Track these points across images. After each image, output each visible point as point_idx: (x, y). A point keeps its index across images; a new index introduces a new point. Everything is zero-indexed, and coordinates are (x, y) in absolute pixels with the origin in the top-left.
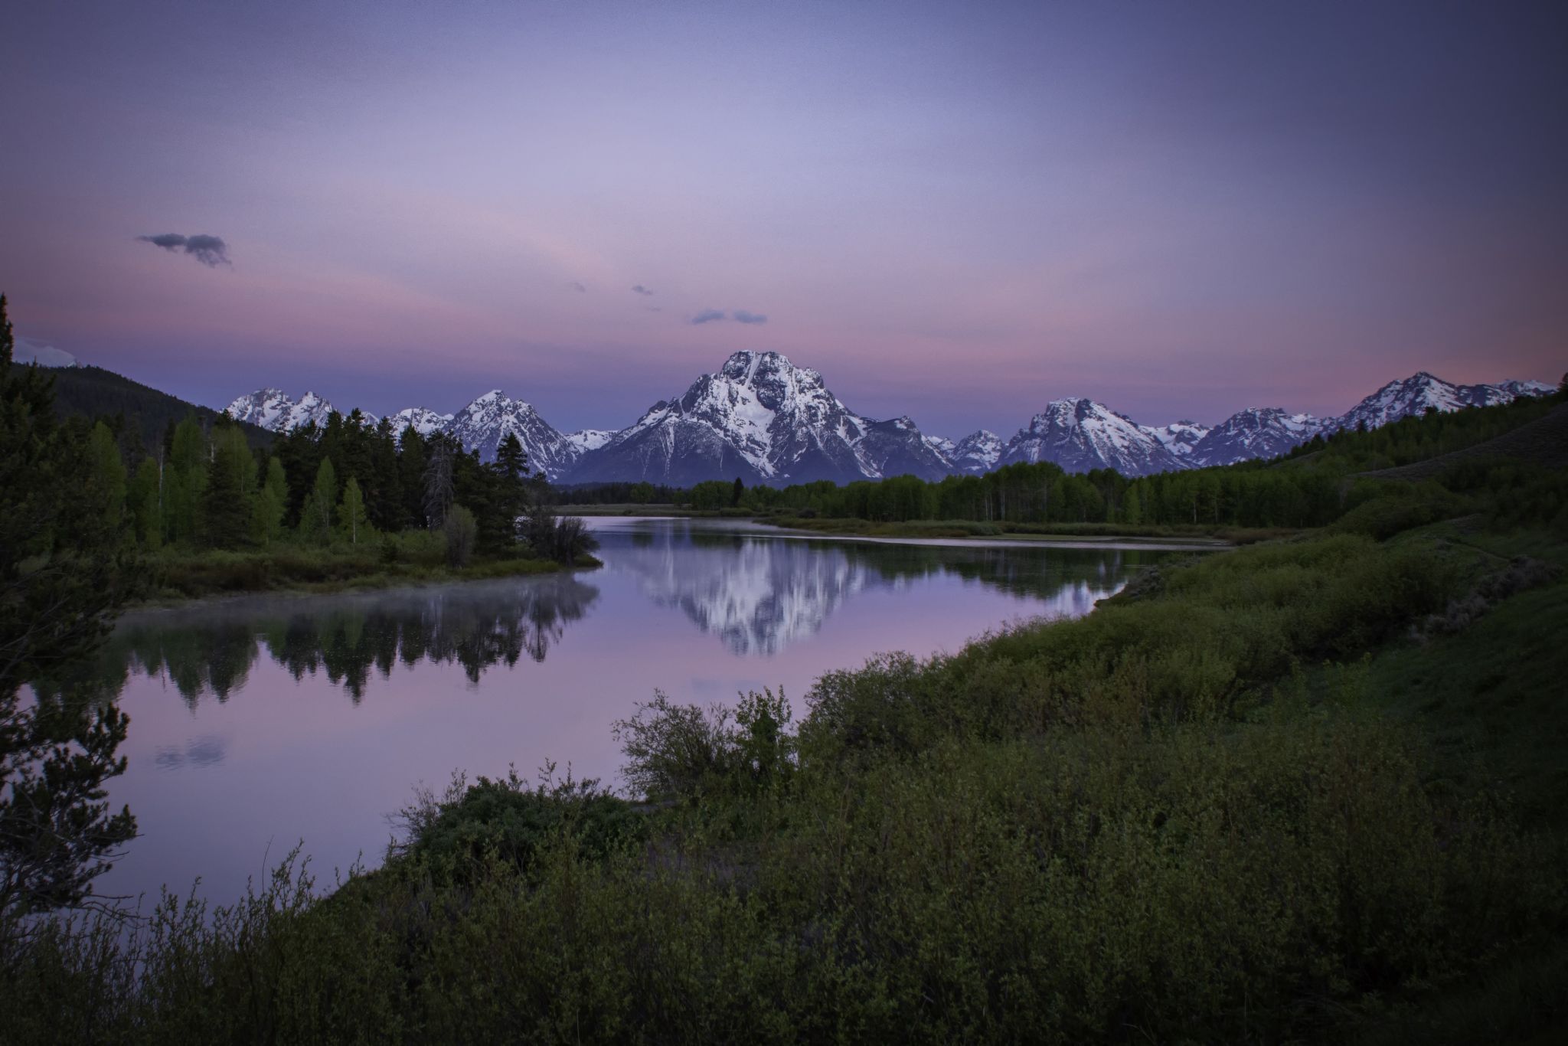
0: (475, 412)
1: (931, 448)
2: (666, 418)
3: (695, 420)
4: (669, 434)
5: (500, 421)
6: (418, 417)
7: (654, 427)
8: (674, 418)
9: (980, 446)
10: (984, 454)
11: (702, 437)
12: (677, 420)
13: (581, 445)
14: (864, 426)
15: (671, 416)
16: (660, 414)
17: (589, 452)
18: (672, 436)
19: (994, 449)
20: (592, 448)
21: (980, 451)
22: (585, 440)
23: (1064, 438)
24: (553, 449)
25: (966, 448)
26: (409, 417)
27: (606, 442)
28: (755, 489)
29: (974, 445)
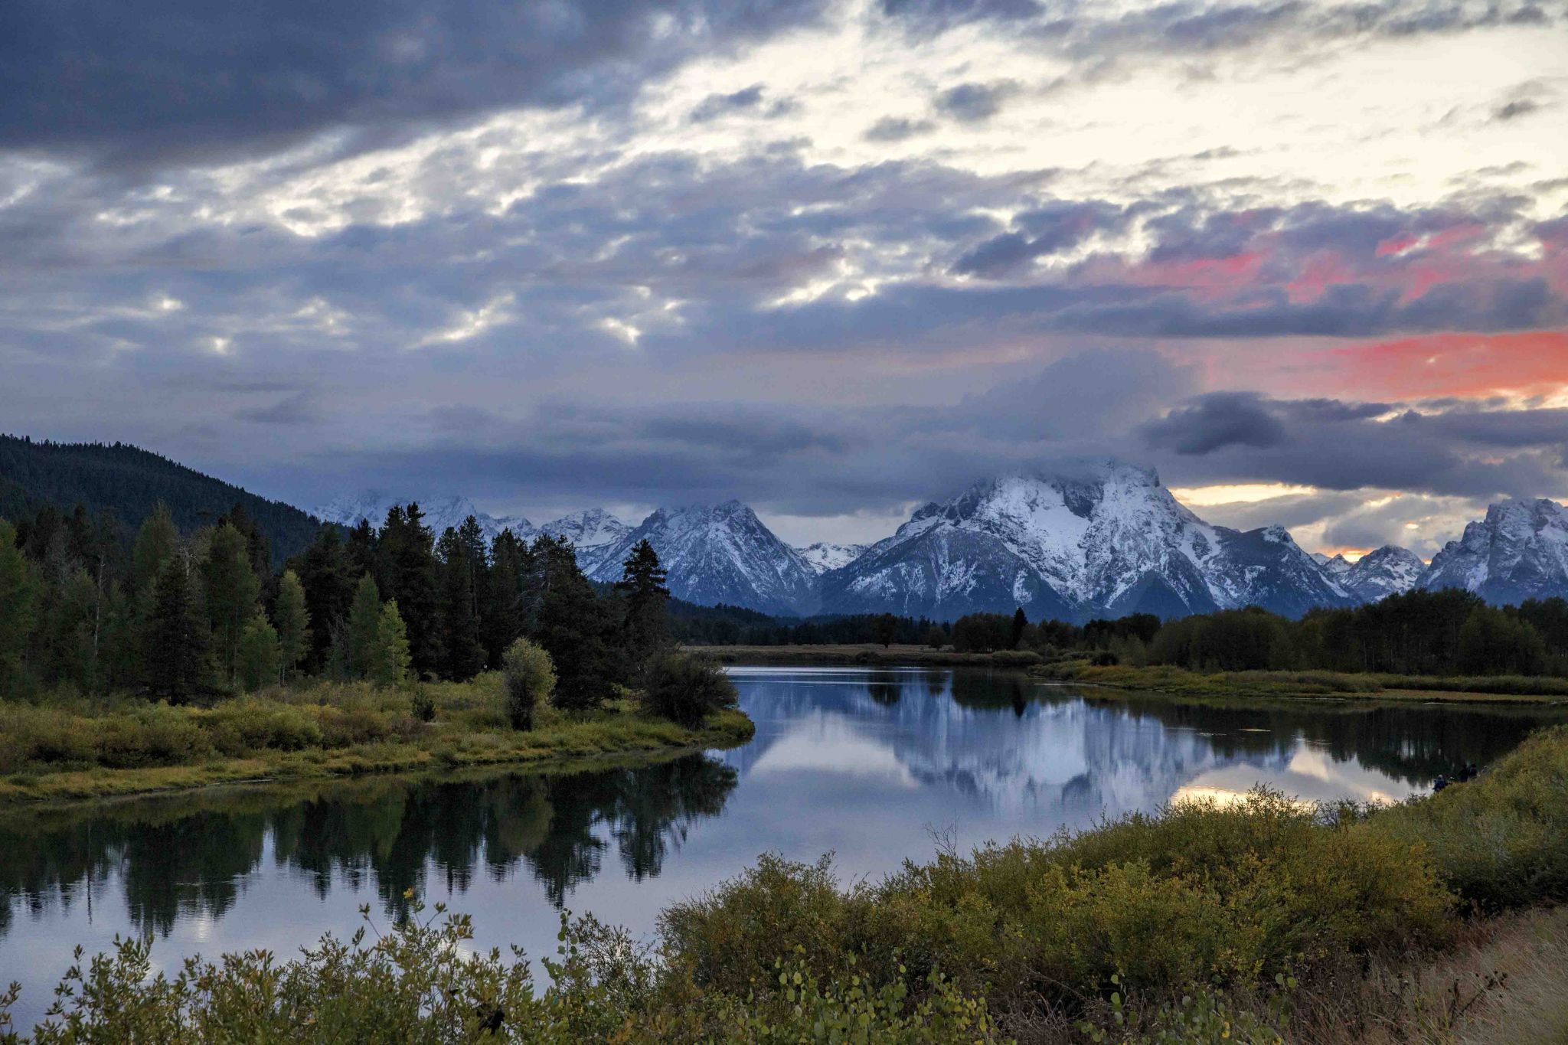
0: (672, 516)
1: (1315, 569)
2: (936, 526)
3: (977, 529)
4: (940, 548)
5: (706, 529)
6: (592, 523)
7: (920, 538)
8: (948, 526)
9: (1388, 567)
10: (1394, 579)
11: (986, 553)
12: (952, 528)
13: (819, 564)
14: (1218, 538)
15: (943, 524)
16: (930, 522)
17: (829, 574)
18: (946, 552)
19: (1408, 572)
20: (833, 567)
21: (1388, 574)
22: (824, 557)
23: (1513, 556)
24: (779, 570)
25: (1367, 569)
26: (581, 523)
27: (853, 559)
28: (1044, 625)
29: (1379, 566)
